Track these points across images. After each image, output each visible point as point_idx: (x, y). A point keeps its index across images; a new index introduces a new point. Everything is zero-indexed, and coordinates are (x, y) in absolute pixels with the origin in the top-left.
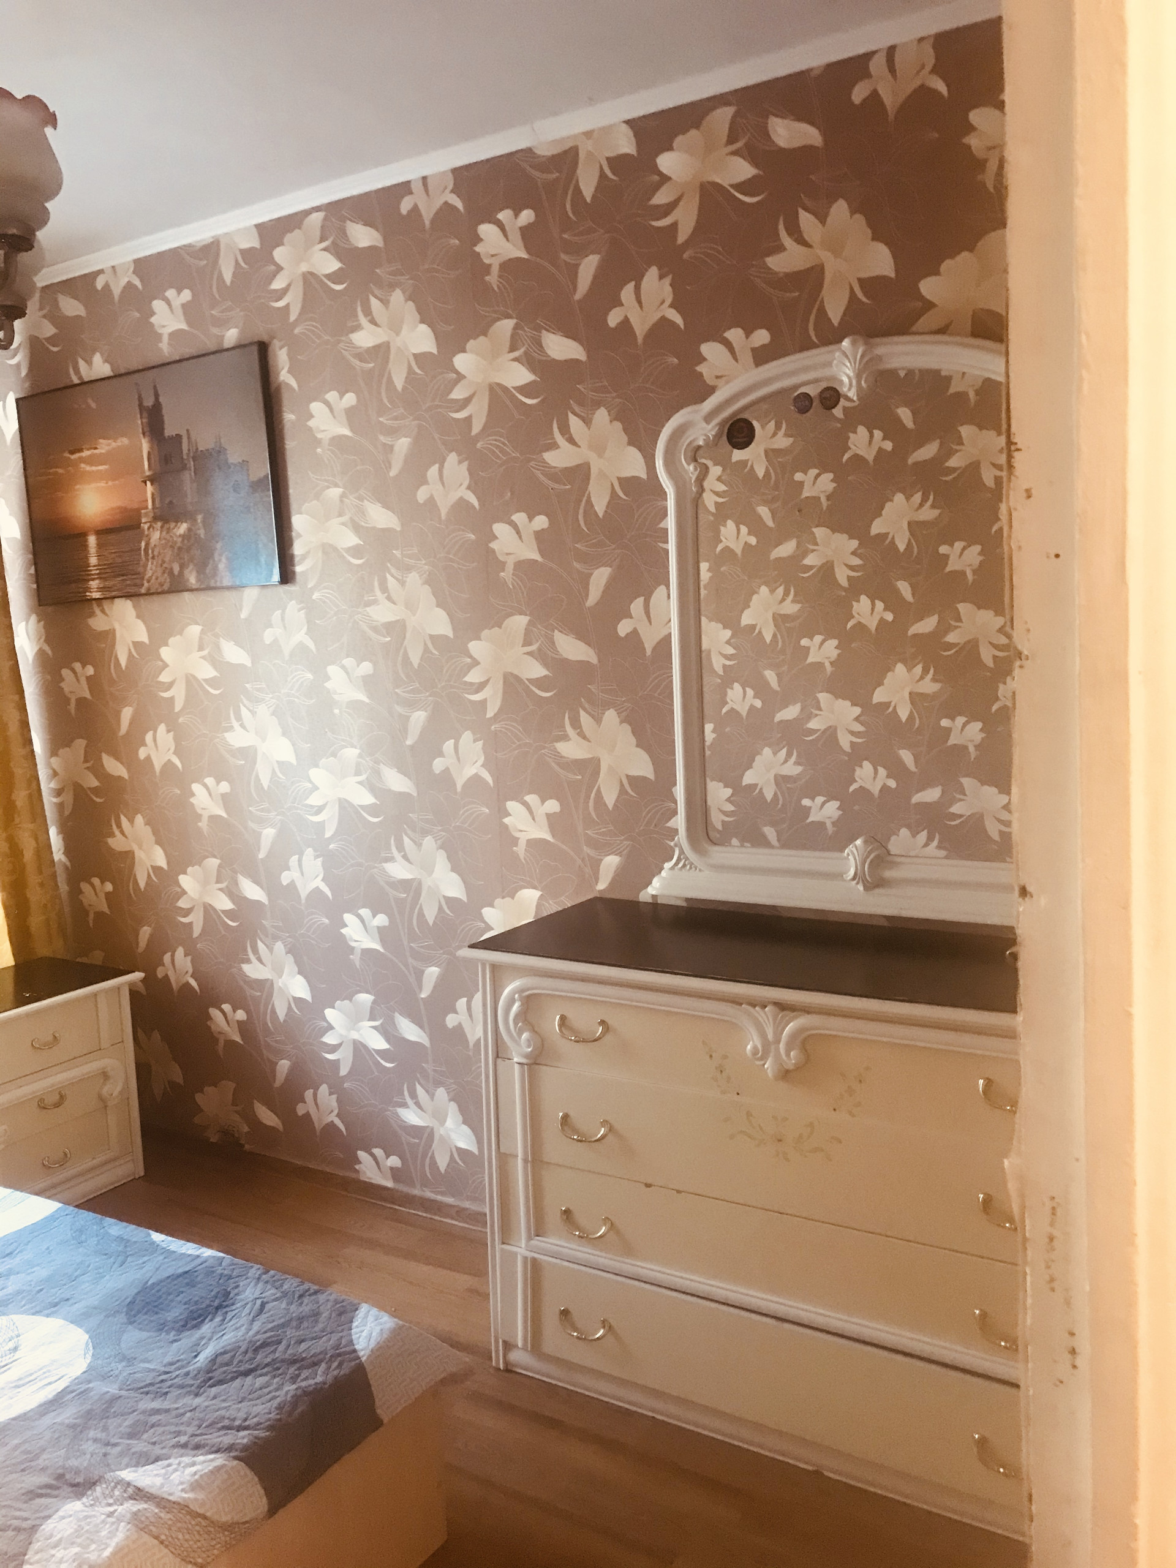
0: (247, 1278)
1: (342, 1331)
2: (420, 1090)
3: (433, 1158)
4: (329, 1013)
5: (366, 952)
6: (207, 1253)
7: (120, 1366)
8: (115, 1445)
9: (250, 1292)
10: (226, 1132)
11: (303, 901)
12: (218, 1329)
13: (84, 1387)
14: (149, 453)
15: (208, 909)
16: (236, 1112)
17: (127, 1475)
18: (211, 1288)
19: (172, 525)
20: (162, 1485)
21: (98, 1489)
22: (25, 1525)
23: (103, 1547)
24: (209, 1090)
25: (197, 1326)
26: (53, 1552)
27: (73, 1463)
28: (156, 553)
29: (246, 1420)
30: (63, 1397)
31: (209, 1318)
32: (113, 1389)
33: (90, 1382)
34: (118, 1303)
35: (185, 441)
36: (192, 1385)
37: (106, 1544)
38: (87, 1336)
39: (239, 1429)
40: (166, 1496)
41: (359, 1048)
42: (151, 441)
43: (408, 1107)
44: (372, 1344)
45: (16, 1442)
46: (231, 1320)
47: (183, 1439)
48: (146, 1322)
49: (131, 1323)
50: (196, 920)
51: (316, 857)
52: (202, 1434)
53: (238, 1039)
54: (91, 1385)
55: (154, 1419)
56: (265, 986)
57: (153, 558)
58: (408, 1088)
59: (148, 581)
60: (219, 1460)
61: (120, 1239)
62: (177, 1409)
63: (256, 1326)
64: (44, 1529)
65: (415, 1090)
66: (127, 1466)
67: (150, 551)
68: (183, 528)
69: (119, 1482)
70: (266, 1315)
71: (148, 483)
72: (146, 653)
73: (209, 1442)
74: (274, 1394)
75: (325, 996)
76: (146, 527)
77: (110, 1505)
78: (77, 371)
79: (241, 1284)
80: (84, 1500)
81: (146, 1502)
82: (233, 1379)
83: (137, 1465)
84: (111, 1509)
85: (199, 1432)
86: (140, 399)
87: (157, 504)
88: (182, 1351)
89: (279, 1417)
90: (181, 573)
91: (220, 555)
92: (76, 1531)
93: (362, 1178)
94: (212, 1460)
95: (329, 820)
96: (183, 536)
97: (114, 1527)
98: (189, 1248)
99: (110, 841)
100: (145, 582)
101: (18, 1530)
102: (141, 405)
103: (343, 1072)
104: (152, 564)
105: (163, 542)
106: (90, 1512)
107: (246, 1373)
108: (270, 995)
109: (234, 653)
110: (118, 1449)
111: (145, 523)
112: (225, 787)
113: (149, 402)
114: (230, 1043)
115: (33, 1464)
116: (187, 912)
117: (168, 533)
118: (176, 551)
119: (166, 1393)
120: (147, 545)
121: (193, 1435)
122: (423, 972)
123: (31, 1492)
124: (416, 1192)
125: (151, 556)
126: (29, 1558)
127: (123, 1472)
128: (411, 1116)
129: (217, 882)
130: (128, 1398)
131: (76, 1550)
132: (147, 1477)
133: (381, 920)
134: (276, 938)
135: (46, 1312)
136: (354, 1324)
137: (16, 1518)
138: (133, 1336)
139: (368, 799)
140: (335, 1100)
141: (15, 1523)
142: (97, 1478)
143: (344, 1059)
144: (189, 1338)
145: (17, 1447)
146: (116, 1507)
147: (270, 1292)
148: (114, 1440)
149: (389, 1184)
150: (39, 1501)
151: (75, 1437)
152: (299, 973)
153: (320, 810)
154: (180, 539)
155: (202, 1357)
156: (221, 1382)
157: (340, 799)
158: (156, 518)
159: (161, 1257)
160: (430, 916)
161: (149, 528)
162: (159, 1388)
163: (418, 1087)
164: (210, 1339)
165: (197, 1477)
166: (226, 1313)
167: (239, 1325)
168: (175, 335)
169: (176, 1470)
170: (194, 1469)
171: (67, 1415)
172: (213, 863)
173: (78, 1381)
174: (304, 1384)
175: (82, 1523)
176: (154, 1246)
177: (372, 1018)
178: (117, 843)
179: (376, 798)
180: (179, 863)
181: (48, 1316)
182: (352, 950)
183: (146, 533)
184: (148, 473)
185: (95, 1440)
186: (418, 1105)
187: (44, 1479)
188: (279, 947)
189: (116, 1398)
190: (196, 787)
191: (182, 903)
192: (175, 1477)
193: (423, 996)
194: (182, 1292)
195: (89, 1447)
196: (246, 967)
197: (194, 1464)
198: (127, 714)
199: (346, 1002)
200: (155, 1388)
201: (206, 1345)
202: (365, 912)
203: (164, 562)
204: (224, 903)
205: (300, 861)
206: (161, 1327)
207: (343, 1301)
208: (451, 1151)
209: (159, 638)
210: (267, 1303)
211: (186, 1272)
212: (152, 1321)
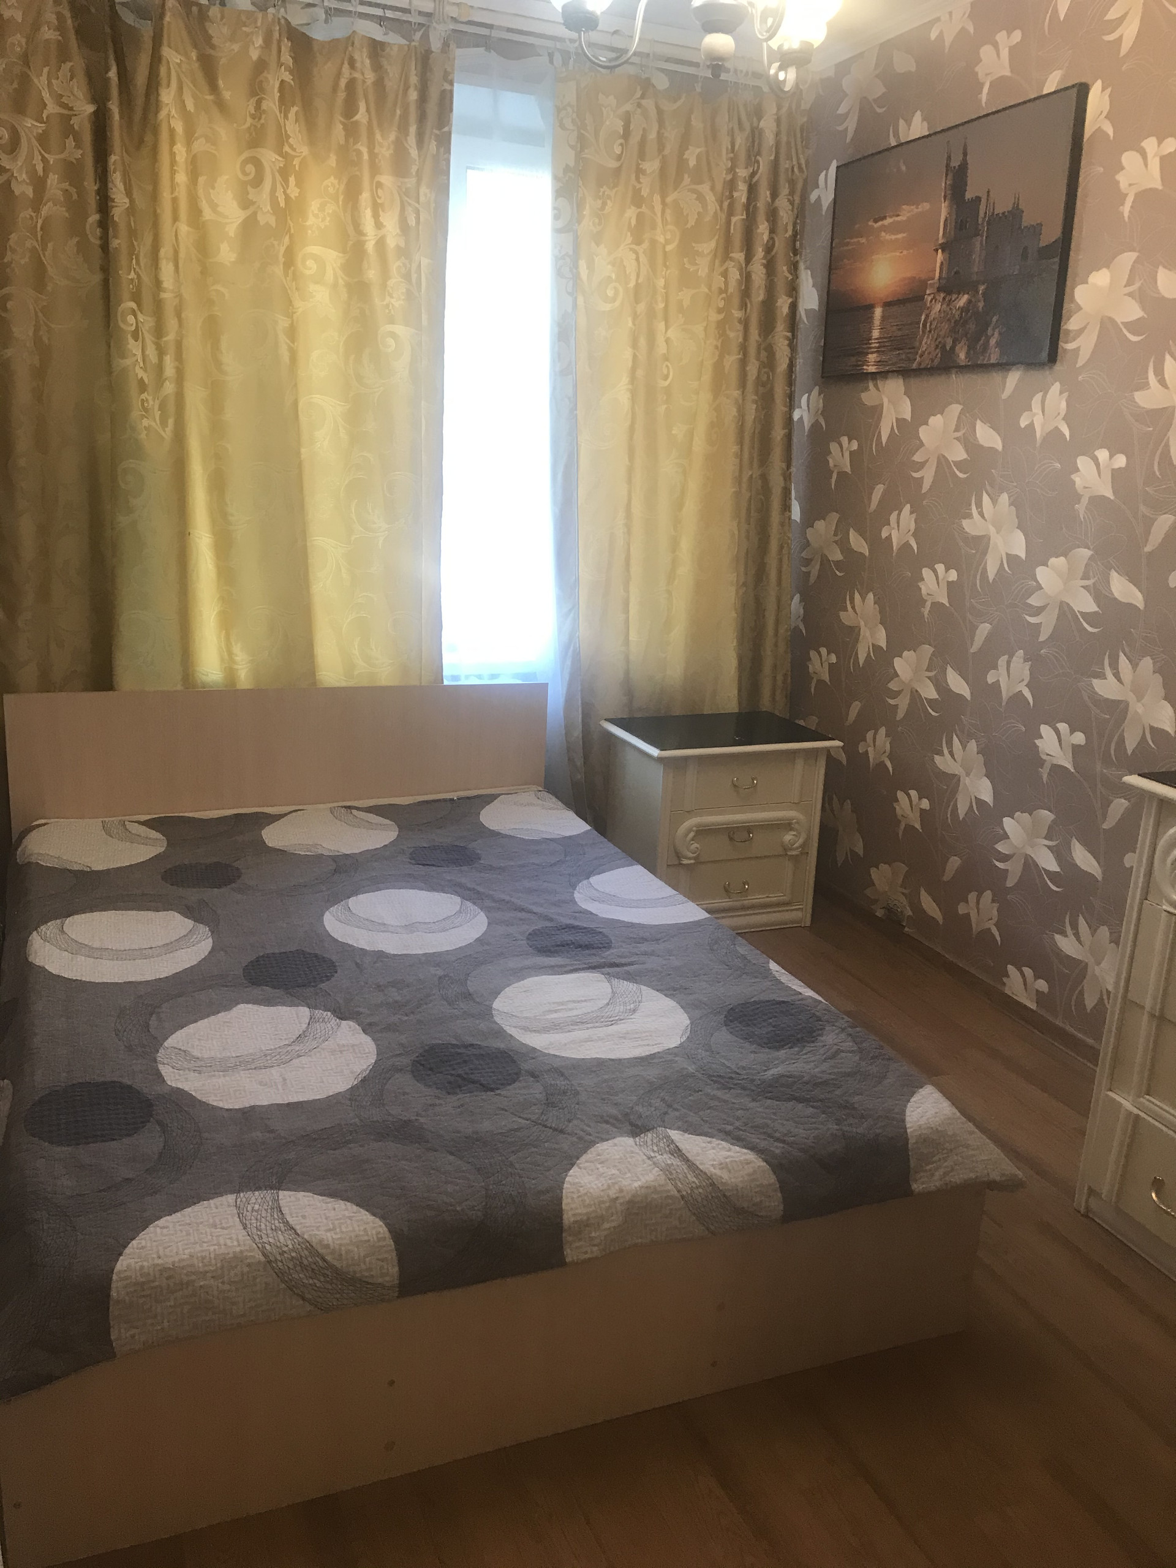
0: (833, 1026)
1: (900, 1099)
2: (1082, 922)
3: (1081, 993)
4: (1007, 822)
5: (1057, 769)
6: (809, 993)
7: (704, 1054)
8: (677, 1110)
9: (830, 1038)
10: (889, 910)
11: (1004, 704)
12: (793, 1057)
13: (670, 1057)
14: (946, 220)
15: (915, 695)
16: (903, 894)
17: (675, 1135)
18: (800, 1022)
19: (954, 296)
20: (698, 1154)
21: (649, 1135)
22: (588, 1138)
23: (635, 1179)
24: (884, 867)
25: (778, 1049)
26: (599, 1166)
27: (639, 1109)
28: (933, 327)
29: (785, 1135)
30: (653, 1059)
31: (790, 1045)
32: (691, 1069)
33: (676, 1055)
34: (721, 1006)
35: (984, 201)
36: (754, 1091)
37: (638, 1177)
38: (688, 1022)
39: (778, 1140)
40: (698, 1163)
41: (1030, 865)
42: (950, 207)
43: (1066, 936)
44: (922, 1122)
45: (606, 1077)
46: (806, 1054)
47: (729, 1128)
48: (737, 1029)
49: (726, 1025)
50: (902, 704)
51: (1026, 660)
52: (744, 1131)
53: (918, 826)
54: (676, 1059)
55: (712, 1103)
56: (953, 781)
57: (930, 331)
58: (1070, 917)
59: (921, 356)
60: (750, 1156)
61: (744, 957)
62: (734, 1103)
63: (825, 1066)
64: (598, 1147)
65: (1077, 920)
66: (678, 1129)
67: (928, 325)
68: (963, 300)
69: (668, 1137)
70: (836, 1061)
71: (940, 251)
72: (907, 431)
73: (748, 1139)
74: (817, 1126)
75: (1007, 804)
76: (929, 298)
77: (654, 1151)
78: (896, 134)
79: (827, 1028)
80: (637, 1139)
81: (681, 1161)
82: (789, 1100)
83: (685, 1131)
84: (653, 1155)
85: (743, 1128)
86: (949, 158)
87: (944, 275)
88: (755, 1062)
89: (813, 1145)
90: (953, 348)
91: (994, 330)
92: (621, 1158)
93: (1007, 991)
94: (745, 1154)
95: (1047, 623)
96: (962, 309)
97: (650, 1168)
98: (797, 985)
99: (842, 614)
100: (918, 357)
101: (580, 1138)
102: (948, 166)
103: (1010, 883)
104: (928, 337)
105: (942, 315)
106: (636, 1149)
107: (799, 1100)
108: (955, 791)
109: (987, 436)
110: (677, 1114)
111: (929, 294)
112: (953, 575)
113: (955, 163)
114: (910, 828)
115: (612, 1097)
116: (895, 694)
117: (948, 305)
118: (953, 324)
119: (730, 1088)
120: (927, 316)
121: (737, 1128)
122: (1110, 802)
123: (602, 1117)
124: (1059, 1022)
125: (928, 329)
126: (580, 1163)
127: (672, 1131)
128: (1067, 944)
129: (928, 670)
130: (700, 1079)
131: (614, 1171)
132: (691, 1144)
133: (1079, 738)
134: (971, 736)
135: (666, 992)
136: (913, 1100)
137: (583, 1130)
138: (723, 1036)
139: (1090, 606)
140: (995, 909)
141: (582, 1133)
142: (651, 1127)
143: (1014, 870)
144: (764, 1055)
145: (605, 1081)
146: (657, 1154)
147: (848, 1043)
148: (676, 1106)
149: (1033, 1006)
150: (604, 1126)
151: (649, 1091)
152: (987, 776)
153: (1037, 611)
154: (959, 312)
155: (771, 1072)
156: (778, 1099)
157: (1062, 602)
158: (939, 290)
159: (770, 983)
160: (1130, 745)
161: (931, 301)
162: (727, 1082)
163: (1081, 919)
164: (783, 1062)
165: (728, 1160)
166: (804, 1046)
167: (809, 1060)
168: (998, 84)
169: (713, 1148)
170: (729, 1153)
171: (652, 1074)
172: (927, 650)
173: (669, 1051)
174: (846, 1128)
175: (628, 1156)
176: (767, 974)
177: (1048, 837)
178: (847, 617)
179: (1098, 607)
180: (896, 647)
181: (666, 995)
182: (1042, 763)
183: (928, 305)
184: (941, 241)
185: (663, 1100)
186: (1077, 935)
187: (614, 1111)
188: (973, 745)
189: (692, 1076)
190: (926, 573)
191: (893, 686)
192: (711, 1153)
193: (1105, 826)
194: (775, 1017)
195: (657, 1103)
196: (937, 759)
197: (730, 1150)
198: (879, 491)
199: (1026, 815)
200: (726, 1081)
201: (776, 1066)
202: (1063, 727)
203: (938, 336)
204: (929, 692)
205: (1009, 663)
206: (748, 1038)
207: (911, 1076)
208: (1102, 995)
209: (920, 418)
210: (843, 1051)
211: (783, 1002)
212: (742, 1030)
